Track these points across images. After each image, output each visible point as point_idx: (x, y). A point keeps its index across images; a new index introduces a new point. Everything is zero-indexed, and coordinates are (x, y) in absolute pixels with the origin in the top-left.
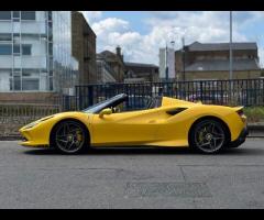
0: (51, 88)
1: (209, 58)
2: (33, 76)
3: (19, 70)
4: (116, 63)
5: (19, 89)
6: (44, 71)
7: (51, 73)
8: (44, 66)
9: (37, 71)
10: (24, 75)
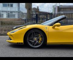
0: (19, 17)
1: (65, 10)
2: (14, 13)
3: (9, 11)
4: (37, 11)
5: (9, 17)
6: (17, 12)
7: (19, 13)
8: (17, 10)
9: (15, 12)
10: (11, 13)
